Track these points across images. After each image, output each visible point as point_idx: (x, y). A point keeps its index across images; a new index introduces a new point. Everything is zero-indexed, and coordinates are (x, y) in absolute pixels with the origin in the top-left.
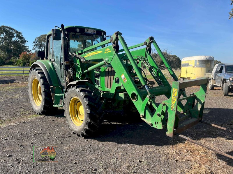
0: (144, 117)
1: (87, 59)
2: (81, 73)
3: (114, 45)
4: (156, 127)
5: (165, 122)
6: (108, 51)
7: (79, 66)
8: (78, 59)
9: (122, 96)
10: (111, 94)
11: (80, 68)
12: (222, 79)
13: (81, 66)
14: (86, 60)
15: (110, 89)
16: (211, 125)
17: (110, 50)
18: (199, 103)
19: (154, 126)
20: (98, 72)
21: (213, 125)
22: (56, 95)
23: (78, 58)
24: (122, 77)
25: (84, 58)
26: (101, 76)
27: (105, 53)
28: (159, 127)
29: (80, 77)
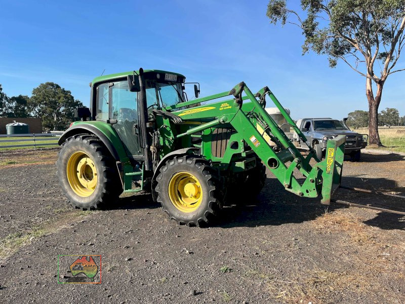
0: (290, 187)
1: (184, 118)
2: (173, 138)
3: (238, 99)
4: (308, 196)
5: (319, 188)
6: (227, 106)
7: (168, 129)
8: (166, 119)
9: (240, 166)
10: (224, 165)
11: (171, 132)
12: (312, 140)
13: (171, 128)
14: (182, 120)
15: (221, 158)
16: (354, 190)
17: (230, 106)
18: (337, 166)
19: (306, 195)
20: (200, 136)
21: (356, 189)
22: (127, 174)
23: (166, 117)
24: (251, 140)
25: (179, 117)
26: (204, 141)
27: (220, 109)
28: (313, 194)
29: (170, 145)
